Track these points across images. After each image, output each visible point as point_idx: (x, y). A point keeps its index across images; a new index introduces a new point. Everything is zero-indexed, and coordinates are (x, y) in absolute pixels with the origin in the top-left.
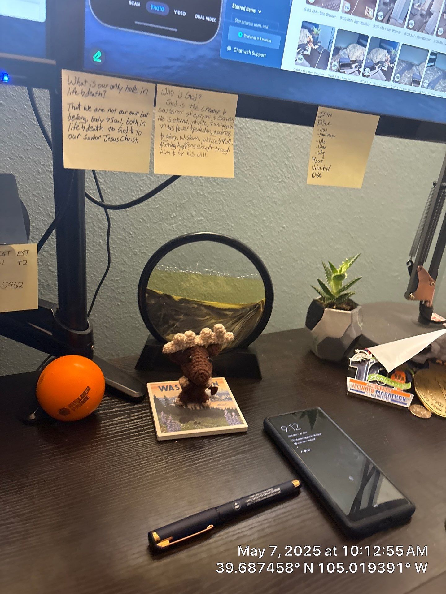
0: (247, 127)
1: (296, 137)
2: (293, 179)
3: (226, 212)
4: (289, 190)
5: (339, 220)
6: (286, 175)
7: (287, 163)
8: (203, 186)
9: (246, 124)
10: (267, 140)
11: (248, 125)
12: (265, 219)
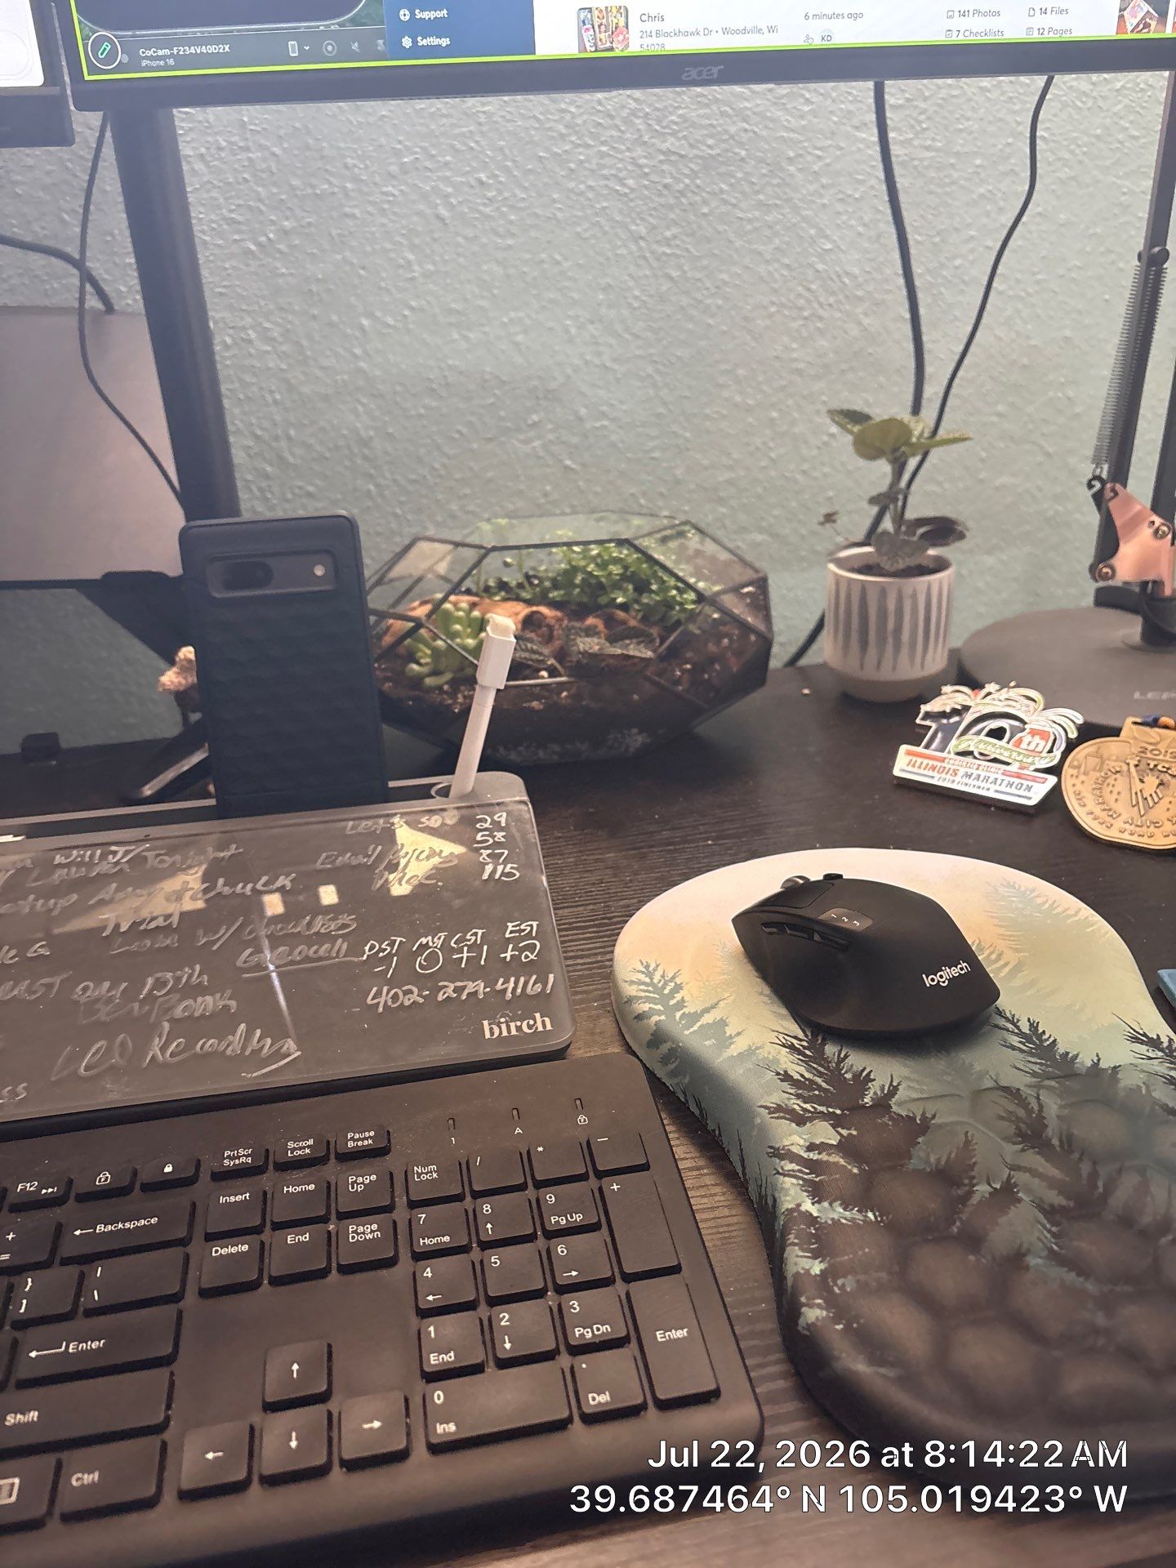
0: (698, 187)
1: (841, 196)
2: (842, 307)
3: (665, 403)
4: (835, 338)
5: (1000, 408)
6: (822, 299)
7: (820, 267)
8: (597, 344)
9: (693, 181)
10: (757, 214)
11: (698, 181)
12: (774, 414)
